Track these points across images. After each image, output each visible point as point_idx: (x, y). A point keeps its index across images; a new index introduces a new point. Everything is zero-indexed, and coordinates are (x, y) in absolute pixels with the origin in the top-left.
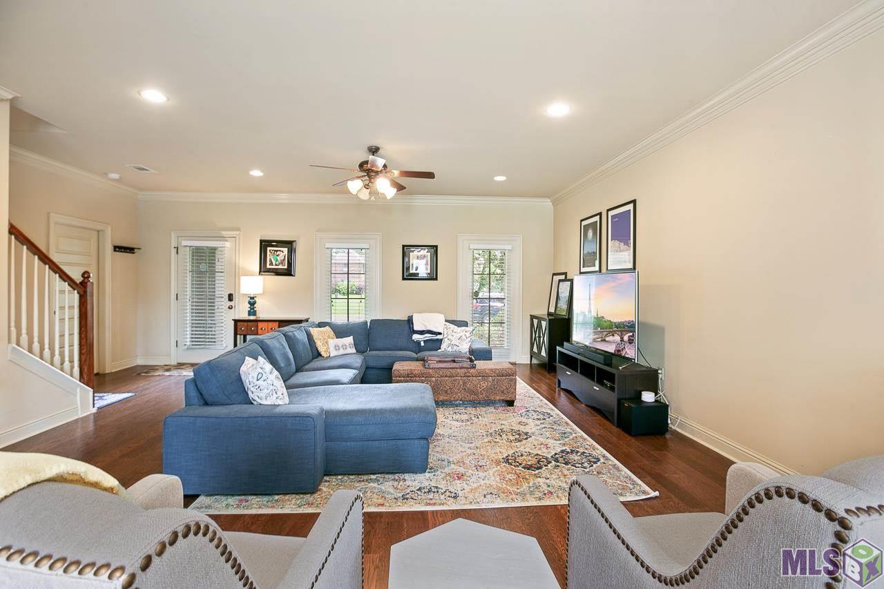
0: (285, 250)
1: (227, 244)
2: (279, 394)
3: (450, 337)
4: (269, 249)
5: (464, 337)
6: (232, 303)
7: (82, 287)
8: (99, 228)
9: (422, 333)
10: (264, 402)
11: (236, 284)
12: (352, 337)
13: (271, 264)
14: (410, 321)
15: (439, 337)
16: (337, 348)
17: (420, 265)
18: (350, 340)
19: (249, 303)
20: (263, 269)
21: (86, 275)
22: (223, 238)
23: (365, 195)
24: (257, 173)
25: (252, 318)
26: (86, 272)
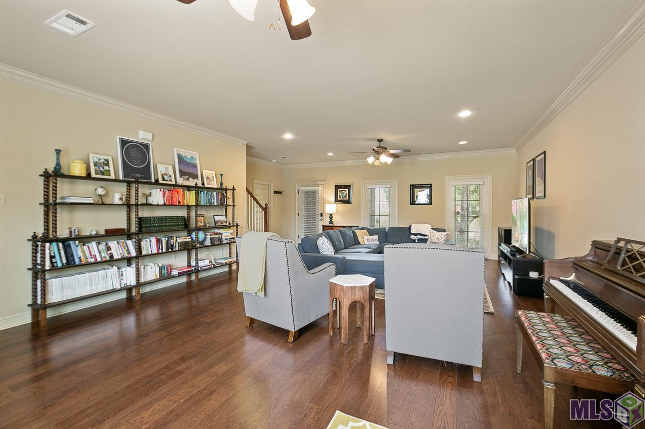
0: (347, 190)
1: (320, 188)
2: (330, 251)
3: (432, 238)
4: (339, 190)
5: (440, 238)
6: (322, 218)
7: (265, 209)
8: (269, 184)
9: (415, 235)
10: (324, 253)
11: (324, 208)
12: (377, 236)
13: (340, 197)
14: (410, 228)
15: (426, 237)
16: (368, 240)
17: (422, 196)
18: (376, 237)
19: (330, 217)
20: (337, 201)
21: (266, 205)
22: (318, 185)
23: (377, 163)
24: (330, 154)
25: (331, 225)
26: (266, 204)
